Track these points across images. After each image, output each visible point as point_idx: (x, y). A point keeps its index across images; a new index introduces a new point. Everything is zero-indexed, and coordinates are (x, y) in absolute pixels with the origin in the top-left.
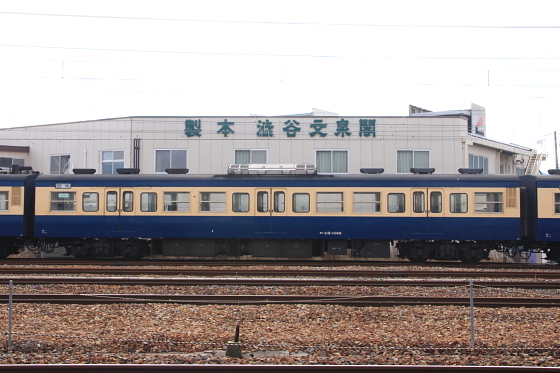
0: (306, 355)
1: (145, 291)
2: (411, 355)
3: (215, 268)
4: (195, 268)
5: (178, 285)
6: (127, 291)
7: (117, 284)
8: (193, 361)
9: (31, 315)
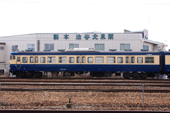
0: (91, 107)
1: (41, 87)
2: (124, 107)
3: (63, 80)
4: (57, 80)
5: (52, 86)
6: (36, 87)
7: (33, 85)
8: (56, 109)
9: (6, 95)
